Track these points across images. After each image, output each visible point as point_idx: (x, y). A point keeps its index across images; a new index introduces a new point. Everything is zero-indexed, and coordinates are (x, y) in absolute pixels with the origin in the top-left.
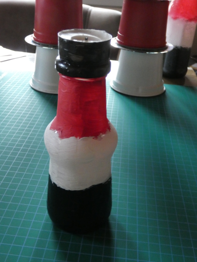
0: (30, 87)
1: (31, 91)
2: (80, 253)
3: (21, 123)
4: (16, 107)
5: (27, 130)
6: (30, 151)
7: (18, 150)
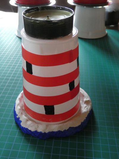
0: (16, 36)
1: (16, 38)
2: (52, 154)
3: (10, 60)
4: (6, 50)
5: (14, 66)
6: (16, 80)
7: (8, 79)
